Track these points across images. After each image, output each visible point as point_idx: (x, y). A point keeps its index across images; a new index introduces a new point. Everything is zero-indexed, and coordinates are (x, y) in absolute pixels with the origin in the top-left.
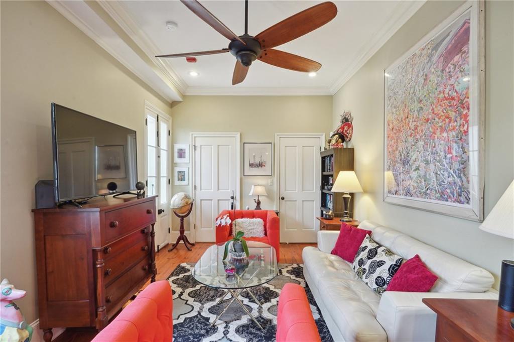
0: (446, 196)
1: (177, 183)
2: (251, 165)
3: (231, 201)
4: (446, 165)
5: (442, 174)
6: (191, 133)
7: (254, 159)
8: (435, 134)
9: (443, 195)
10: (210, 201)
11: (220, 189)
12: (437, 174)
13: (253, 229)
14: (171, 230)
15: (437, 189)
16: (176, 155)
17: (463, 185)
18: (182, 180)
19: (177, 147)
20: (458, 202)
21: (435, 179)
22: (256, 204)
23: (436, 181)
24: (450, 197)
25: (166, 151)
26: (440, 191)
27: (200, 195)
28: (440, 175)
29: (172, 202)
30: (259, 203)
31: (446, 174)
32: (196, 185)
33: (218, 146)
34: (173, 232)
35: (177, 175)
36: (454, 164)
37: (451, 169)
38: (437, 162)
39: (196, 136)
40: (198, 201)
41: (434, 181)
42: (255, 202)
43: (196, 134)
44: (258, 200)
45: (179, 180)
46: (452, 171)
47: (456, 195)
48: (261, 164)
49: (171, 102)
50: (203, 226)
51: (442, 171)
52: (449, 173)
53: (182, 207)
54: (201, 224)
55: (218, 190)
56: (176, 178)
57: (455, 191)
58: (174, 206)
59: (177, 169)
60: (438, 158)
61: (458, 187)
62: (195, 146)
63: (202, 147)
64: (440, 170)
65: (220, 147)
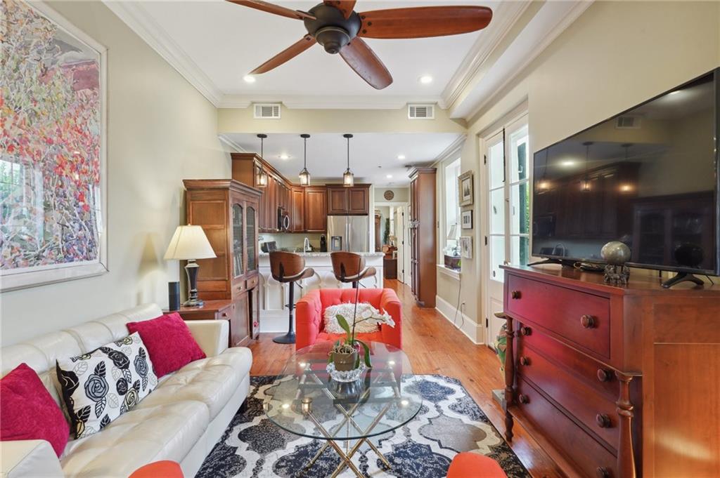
0: (72, 255)
4: (77, 215)
5: (72, 226)
8: (63, 168)
9: (68, 255)
12: (63, 225)
15: (61, 247)
17: (93, 239)
20: (87, 259)
21: (59, 234)
23: (60, 236)
24: (77, 254)
26: (65, 249)
28: (68, 227)
31: (77, 226)
36: (86, 215)
37: (82, 220)
38: (66, 209)
41: (57, 236)
46: (83, 223)
47: (85, 251)
51: (72, 223)
52: (81, 225)
57: (84, 247)
60: (67, 204)
61: (88, 242)
64: (69, 220)
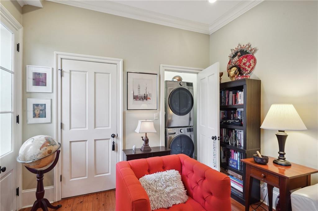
1: (31, 120)
2: (135, 98)
3: (112, 140)
6: (55, 53)
7: (139, 91)
10: (84, 142)
11: (97, 126)
13: (173, 190)
14: (20, 190)
16: (30, 81)
18: (39, 117)
19: (32, 69)
22: (143, 142)
25: (12, 73)
27: (68, 136)
29: (21, 152)
30: (147, 141)
32: (63, 122)
33: (95, 73)
34: (24, 191)
35: (32, 110)
39: (63, 57)
40: (66, 144)
42: (143, 140)
43: (62, 54)
44: (146, 137)
45: (35, 116)
48: (147, 97)
49: (22, 6)
50: (72, 177)
53: (40, 159)
54: (71, 175)
55: (95, 127)
56: (30, 114)
58: (24, 159)
59: (31, 102)
62: (61, 70)
63: (72, 72)
65: (97, 74)
